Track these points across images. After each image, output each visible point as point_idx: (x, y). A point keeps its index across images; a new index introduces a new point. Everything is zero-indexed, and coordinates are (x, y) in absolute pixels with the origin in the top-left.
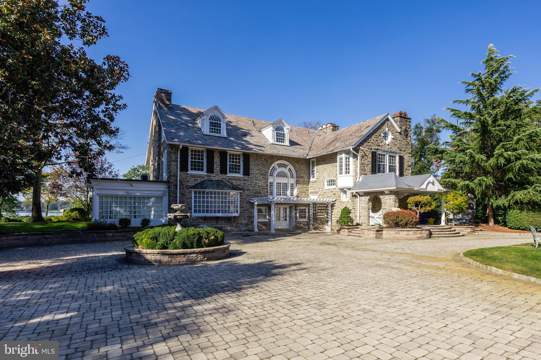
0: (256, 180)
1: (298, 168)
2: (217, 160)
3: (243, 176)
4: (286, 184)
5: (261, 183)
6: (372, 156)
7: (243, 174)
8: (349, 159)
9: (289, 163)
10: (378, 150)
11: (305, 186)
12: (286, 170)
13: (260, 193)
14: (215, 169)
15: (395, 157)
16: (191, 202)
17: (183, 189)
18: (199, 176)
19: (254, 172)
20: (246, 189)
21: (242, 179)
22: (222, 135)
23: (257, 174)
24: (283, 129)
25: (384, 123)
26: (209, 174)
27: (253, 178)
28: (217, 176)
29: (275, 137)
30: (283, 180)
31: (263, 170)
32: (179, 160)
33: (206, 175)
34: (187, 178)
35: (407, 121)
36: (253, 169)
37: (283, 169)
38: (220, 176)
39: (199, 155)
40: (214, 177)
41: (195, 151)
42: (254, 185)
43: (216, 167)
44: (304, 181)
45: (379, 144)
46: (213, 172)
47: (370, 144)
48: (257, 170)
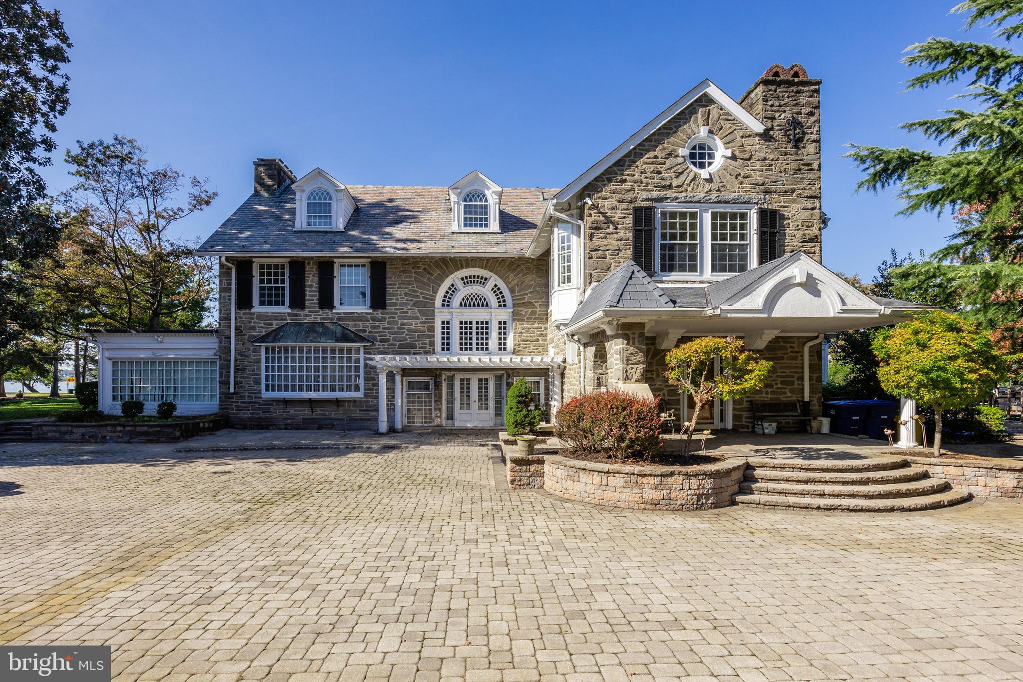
0: (404, 318)
1: (515, 282)
2: (312, 280)
3: (371, 311)
4: (487, 323)
5: (414, 324)
6: (637, 221)
7: (371, 307)
8: (569, 241)
9: (491, 274)
10: (659, 200)
11: (536, 325)
12: (486, 291)
13: (414, 347)
14: (309, 300)
15: (743, 216)
16: (259, 369)
17: (243, 344)
18: (275, 316)
19: (397, 299)
20: (379, 338)
21: (369, 316)
22: (335, 226)
23: (406, 305)
24: (484, 196)
25: (691, 111)
26: (296, 312)
27: (396, 314)
28: (311, 314)
29: (462, 216)
30: (476, 315)
31: (421, 293)
32: (233, 286)
33: (289, 314)
34: (251, 322)
35: (798, 92)
36: (394, 295)
37: (476, 289)
38: (320, 313)
39: (276, 274)
40: (306, 316)
41: (269, 267)
42: (398, 328)
43: (310, 296)
44: (534, 313)
45: (667, 182)
46: (303, 307)
47: (626, 186)
48: (406, 294)
